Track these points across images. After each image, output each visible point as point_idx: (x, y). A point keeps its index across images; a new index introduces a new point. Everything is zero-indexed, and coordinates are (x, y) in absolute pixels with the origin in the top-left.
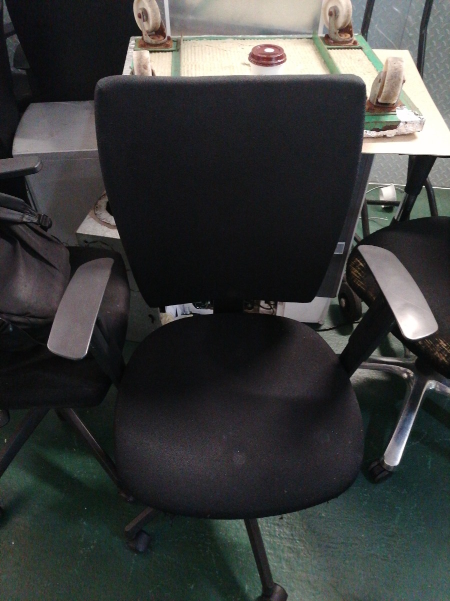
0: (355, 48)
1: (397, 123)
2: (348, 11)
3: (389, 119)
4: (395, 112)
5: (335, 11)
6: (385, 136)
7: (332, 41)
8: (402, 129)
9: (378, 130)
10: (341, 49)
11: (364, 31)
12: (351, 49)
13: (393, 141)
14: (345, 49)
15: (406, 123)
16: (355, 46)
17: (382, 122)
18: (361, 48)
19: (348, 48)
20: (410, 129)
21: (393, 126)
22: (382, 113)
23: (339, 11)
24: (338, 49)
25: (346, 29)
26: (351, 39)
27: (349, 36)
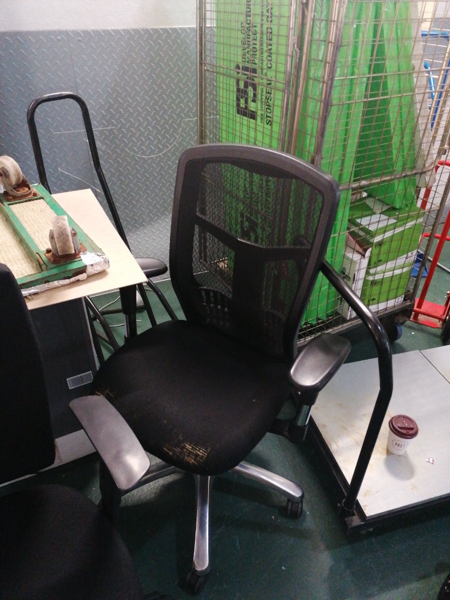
0: (36, 199)
1: (84, 268)
2: (16, 170)
3: (75, 266)
4: (80, 257)
5: (4, 172)
6: (78, 281)
7: (11, 197)
8: (90, 270)
9: (69, 278)
11: (43, 180)
12: (33, 200)
13: (87, 283)
14: (26, 201)
15: (92, 265)
16: (35, 197)
17: (70, 271)
18: (42, 198)
19: (30, 200)
20: (98, 269)
21: (83, 270)
22: (68, 262)
23: (7, 171)
24: (19, 203)
25: (23, 184)
26: (30, 191)
27: (27, 189)
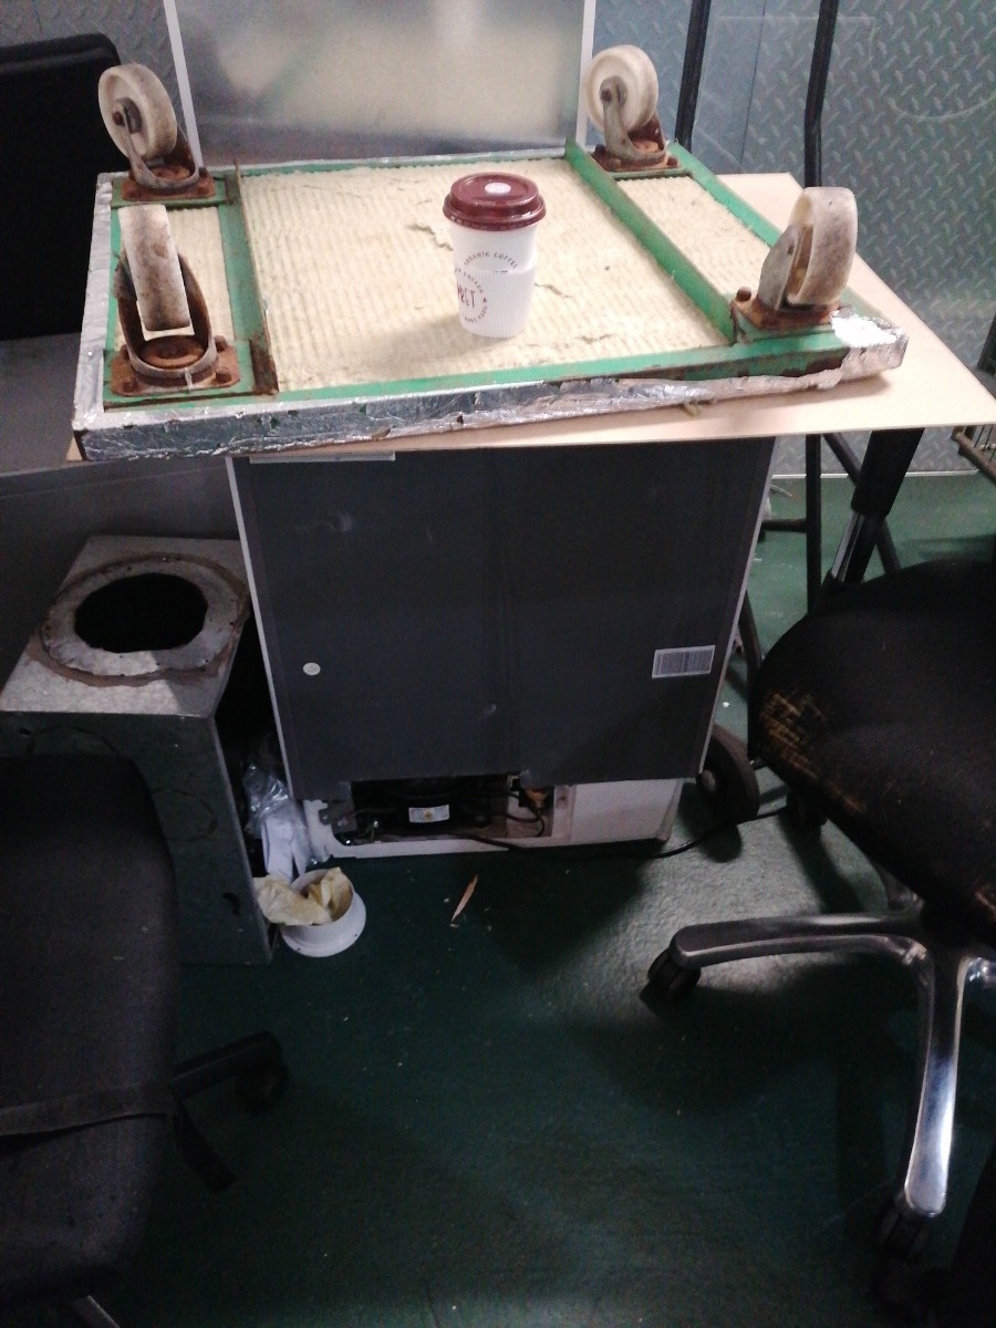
0: (675, 176)
1: (840, 355)
2: (649, 88)
3: (818, 343)
4: (830, 323)
5: (618, 88)
6: (813, 389)
7: (618, 161)
8: (852, 366)
9: (797, 374)
10: (642, 178)
12: (667, 177)
13: (834, 398)
14: (650, 177)
15: (863, 350)
16: (672, 170)
17: (806, 354)
18: (688, 174)
19: (658, 176)
20: (873, 363)
21: (833, 360)
22: (799, 330)
24: (634, 178)
25: (646, 132)
26: (660, 153)
27: (654, 146)
